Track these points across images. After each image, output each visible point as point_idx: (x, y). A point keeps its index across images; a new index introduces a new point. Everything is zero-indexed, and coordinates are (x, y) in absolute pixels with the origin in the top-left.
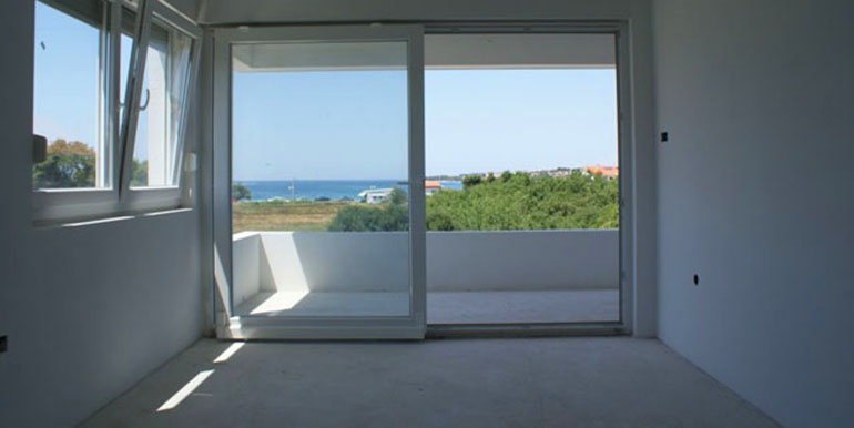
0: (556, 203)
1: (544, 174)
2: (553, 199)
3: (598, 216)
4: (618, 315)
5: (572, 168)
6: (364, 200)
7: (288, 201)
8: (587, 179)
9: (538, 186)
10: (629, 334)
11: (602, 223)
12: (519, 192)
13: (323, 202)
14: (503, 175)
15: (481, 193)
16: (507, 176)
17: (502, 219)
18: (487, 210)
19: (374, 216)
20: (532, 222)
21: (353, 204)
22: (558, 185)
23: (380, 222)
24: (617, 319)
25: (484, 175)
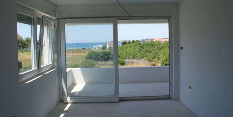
0: (147, 49)
1: (143, 41)
2: (146, 48)
3: (159, 53)
4: (169, 93)
5: (151, 39)
6: (95, 48)
7: (74, 49)
8: (155, 42)
9: (142, 45)
10: (172, 99)
11: (160, 55)
12: (137, 46)
13: (83, 49)
14: (132, 41)
15: (127, 47)
16: (133, 42)
17: (133, 54)
18: (129, 52)
19: (98, 54)
20: (141, 55)
21: (92, 50)
22: (148, 44)
23: (100, 55)
24: (169, 95)
25: (127, 41)
